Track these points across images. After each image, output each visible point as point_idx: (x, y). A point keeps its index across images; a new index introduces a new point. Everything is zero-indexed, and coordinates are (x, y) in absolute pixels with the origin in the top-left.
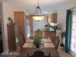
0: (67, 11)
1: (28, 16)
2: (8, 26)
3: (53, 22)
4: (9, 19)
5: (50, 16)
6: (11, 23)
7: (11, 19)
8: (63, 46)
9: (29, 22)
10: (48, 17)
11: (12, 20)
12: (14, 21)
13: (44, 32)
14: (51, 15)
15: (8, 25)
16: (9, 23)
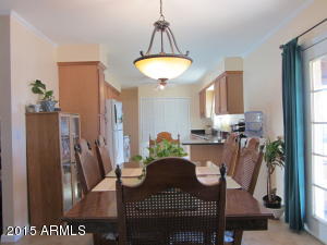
0: (282, 51)
1: (119, 90)
2: (28, 114)
3: (224, 108)
4: (37, 87)
5: (212, 88)
6: (44, 105)
7: (44, 86)
8: (278, 206)
9: (123, 109)
10: (202, 95)
11: (50, 93)
12: (56, 96)
13: (188, 147)
14: (217, 81)
15: (31, 111)
16: (34, 103)
